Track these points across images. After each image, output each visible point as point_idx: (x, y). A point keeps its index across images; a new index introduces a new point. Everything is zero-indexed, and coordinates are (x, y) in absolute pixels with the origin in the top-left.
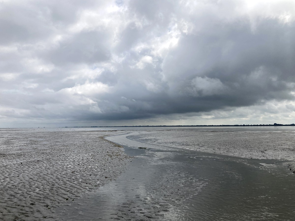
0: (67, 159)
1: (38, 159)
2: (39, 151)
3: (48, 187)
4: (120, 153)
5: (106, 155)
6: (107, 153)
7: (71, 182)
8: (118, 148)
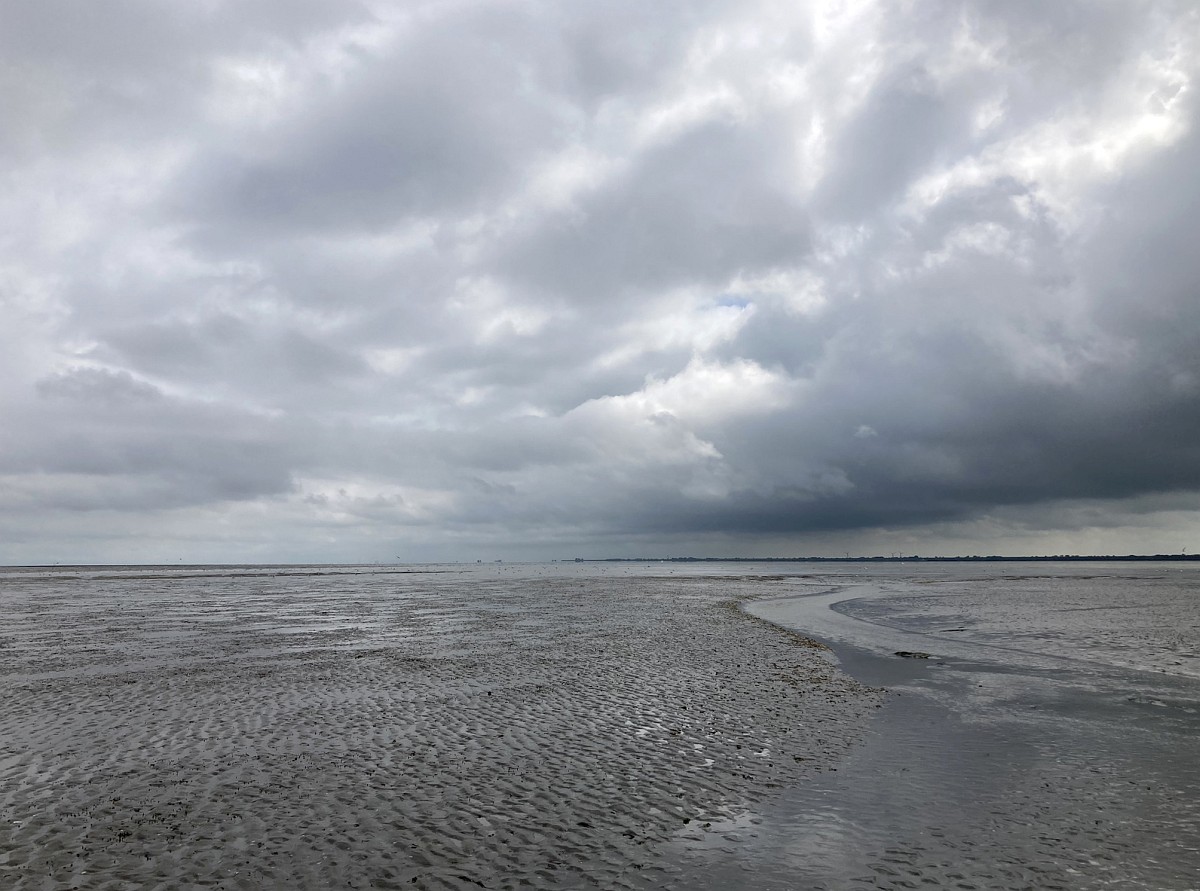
0: (635, 686)
1: (538, 682)
2: (526, 653)
3: (611, 777)
4: (825, 671)
5: (774, 678)
6: (776, 671)
7: (682, 767)
8: (811, 650)
